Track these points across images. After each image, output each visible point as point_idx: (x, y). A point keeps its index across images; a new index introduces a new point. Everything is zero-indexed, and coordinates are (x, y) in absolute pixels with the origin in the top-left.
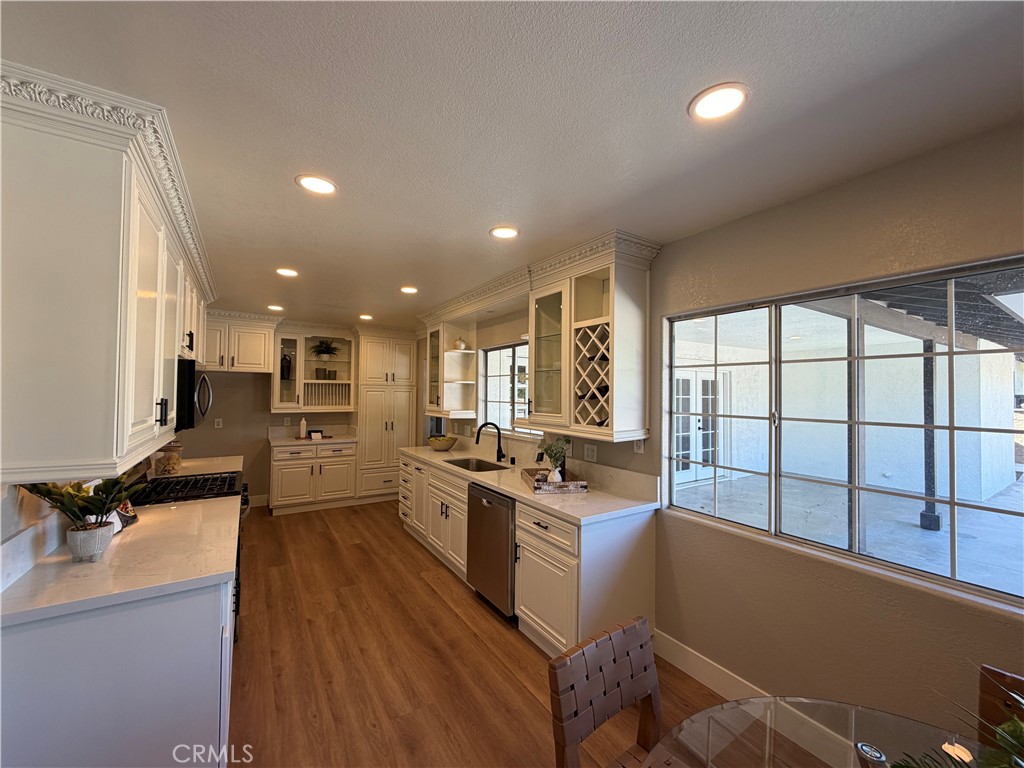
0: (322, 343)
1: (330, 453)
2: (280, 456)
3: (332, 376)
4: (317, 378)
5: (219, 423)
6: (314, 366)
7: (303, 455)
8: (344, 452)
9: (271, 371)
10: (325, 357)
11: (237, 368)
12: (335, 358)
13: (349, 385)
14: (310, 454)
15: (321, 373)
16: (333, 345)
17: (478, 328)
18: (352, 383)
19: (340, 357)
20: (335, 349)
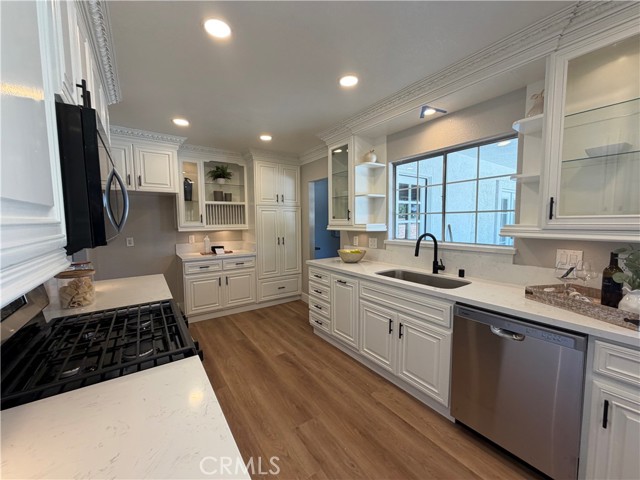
0: (218, 168)
1: (234, 266)
2: (191, 270)
3: (228, 198)
4: (216, 200)
5: (131, 242)
6: (212, 189)
7: (211, 268)
8: (245, 265)
9: (177, 191)
10: (221, 181)
11: (145, 188)
12: (230, 182)
13: (244, 206)
14: (216, 268)
15: (217, 196)
16: (228, 171)
17: (388, 142)
18: (246, 203)
19: (234, 181)
20: (229, 174)
